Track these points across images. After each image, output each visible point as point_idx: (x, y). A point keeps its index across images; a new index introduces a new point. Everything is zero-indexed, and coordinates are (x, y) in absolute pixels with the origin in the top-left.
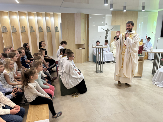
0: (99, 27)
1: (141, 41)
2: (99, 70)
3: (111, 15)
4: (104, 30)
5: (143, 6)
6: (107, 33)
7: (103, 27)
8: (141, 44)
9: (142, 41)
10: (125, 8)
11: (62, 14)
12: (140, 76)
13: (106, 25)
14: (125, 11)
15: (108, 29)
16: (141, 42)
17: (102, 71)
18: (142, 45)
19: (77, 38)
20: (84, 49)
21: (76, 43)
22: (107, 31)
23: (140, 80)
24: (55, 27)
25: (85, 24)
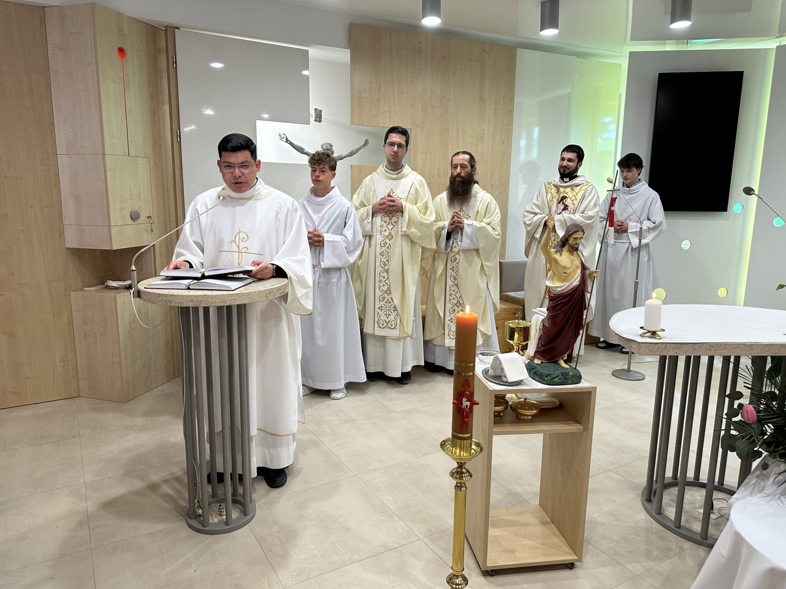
1: (564, 242)
4: (301, 150)
7: (296, 132)
8: (564, 275)
9: (574, 249)
12: (569, 557)
13: (319, 117)
14: (431, 22)
15: (328, 149)
16: (564, 258)
18: (576, 281)
19: (77, 199)
21: (74, 243)
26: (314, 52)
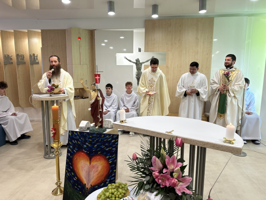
0: (119, 55)
3: (144, 30)
6: (139, 69)
7: (128, 56)
13: (140, 51)
14: (155, 16)
18: (93, 100)
22: (138, 64)
26: (135, 31)
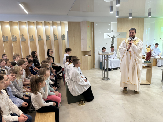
0: (105, 34)
1: (149, 47)
2: (106, 77)
3: (117, 22)
5: (149, 12)
6: (113, 40)
7: (109, 34)
10: (131, 14)
11: (68, 22)
12: (149, 83)
15: (114, 36)
17: (109, 78)
18: (150, 51)
20: (91, 56)
21: (82, 50)
22: (113, 38)
23: (150, 87)
24: (62, 36)
25: (91, 32)
26: (112, 22)
